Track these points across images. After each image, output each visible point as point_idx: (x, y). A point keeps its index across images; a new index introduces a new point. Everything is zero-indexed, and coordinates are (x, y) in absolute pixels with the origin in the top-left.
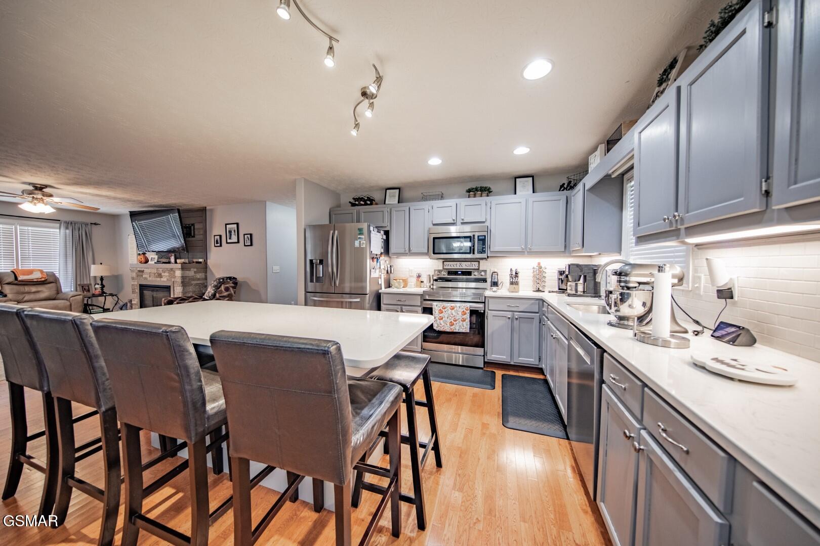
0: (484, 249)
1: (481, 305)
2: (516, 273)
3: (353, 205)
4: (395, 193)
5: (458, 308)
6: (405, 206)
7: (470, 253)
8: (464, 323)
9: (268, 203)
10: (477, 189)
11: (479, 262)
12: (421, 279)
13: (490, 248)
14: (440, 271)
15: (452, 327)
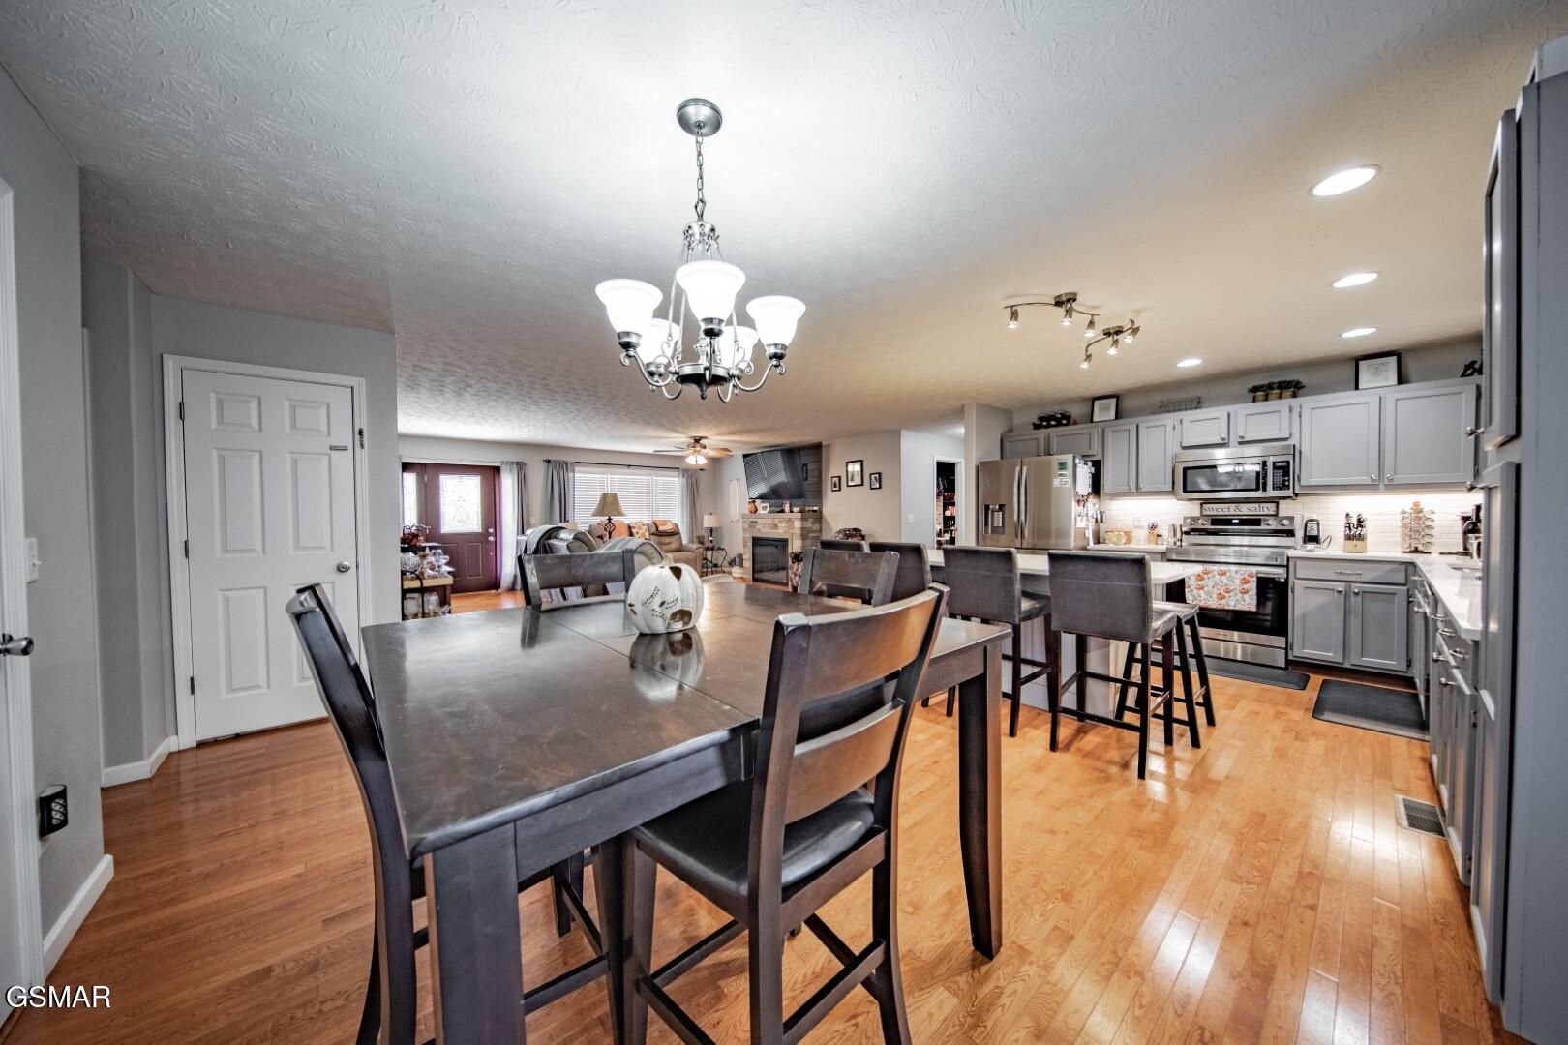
0: (1287, 483)
1: (1282, 571)
2: (1359, 520)
3: (1037, 427)
4: (1110, 404)
5: (1233, 574)
6: (1128, 424)
7: (1257, 489)
8: (1246, 597)
9: (903, 432)
10: (1270, 386)
11: (1277, 503)
12: (1158, 531)
13: (1299, 480)
14: (1194, 519)
15: (1223, 602)
